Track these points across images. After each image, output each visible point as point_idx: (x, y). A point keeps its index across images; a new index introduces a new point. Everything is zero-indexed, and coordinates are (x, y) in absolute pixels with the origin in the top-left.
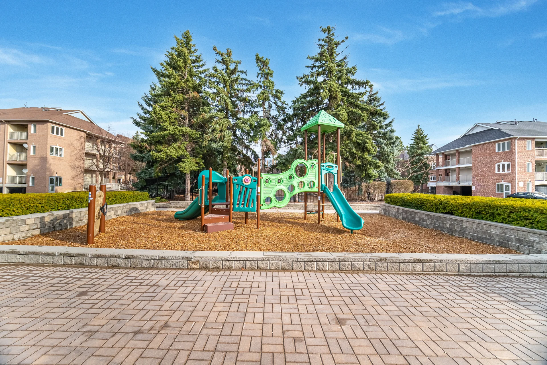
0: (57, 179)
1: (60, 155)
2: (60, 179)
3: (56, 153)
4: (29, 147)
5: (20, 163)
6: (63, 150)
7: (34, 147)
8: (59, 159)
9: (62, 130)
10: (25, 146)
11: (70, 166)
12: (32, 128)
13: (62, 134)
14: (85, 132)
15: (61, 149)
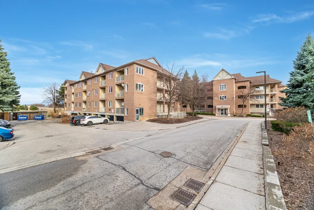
0: (140, 109)
1: (142, 90)
2: (142, 109)
3: (140, 89)
4: (125, 85)
5: (121, 98)
6: (144, 86)
7: (127, 85)
8: (142, 93)
9: (142, 69)
10: (123, 85)
11: (148, 99)
12: (126, 71)
13: (143, 74)
14: (156, 71)
15: (142, 85)
